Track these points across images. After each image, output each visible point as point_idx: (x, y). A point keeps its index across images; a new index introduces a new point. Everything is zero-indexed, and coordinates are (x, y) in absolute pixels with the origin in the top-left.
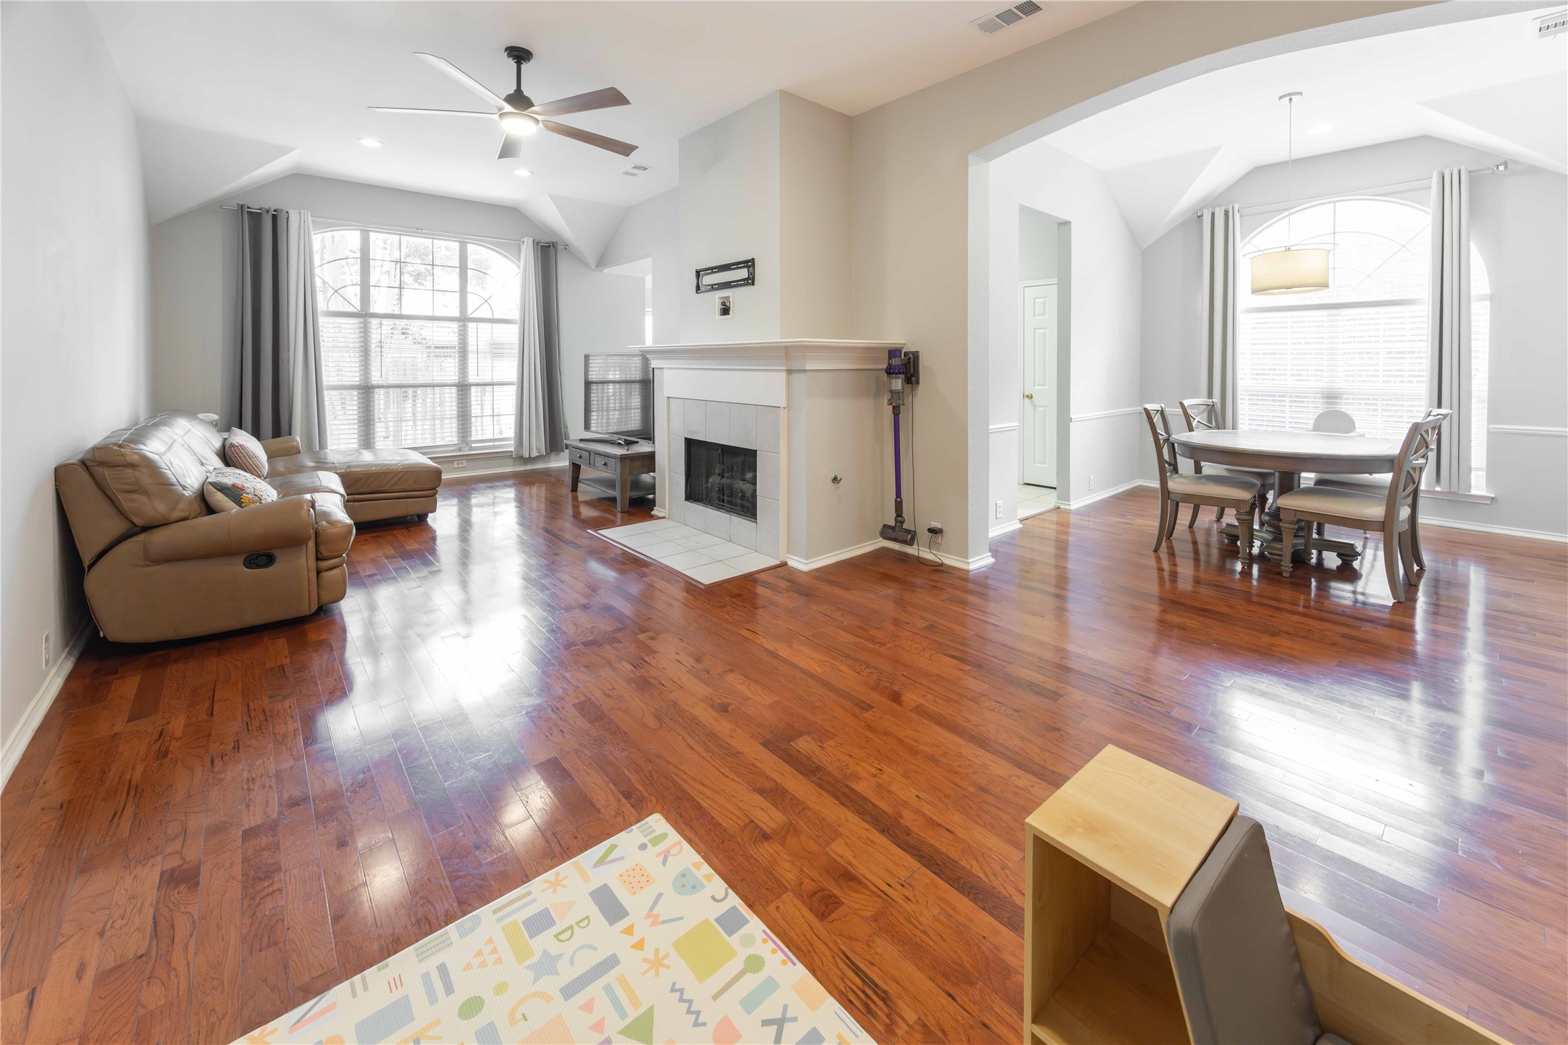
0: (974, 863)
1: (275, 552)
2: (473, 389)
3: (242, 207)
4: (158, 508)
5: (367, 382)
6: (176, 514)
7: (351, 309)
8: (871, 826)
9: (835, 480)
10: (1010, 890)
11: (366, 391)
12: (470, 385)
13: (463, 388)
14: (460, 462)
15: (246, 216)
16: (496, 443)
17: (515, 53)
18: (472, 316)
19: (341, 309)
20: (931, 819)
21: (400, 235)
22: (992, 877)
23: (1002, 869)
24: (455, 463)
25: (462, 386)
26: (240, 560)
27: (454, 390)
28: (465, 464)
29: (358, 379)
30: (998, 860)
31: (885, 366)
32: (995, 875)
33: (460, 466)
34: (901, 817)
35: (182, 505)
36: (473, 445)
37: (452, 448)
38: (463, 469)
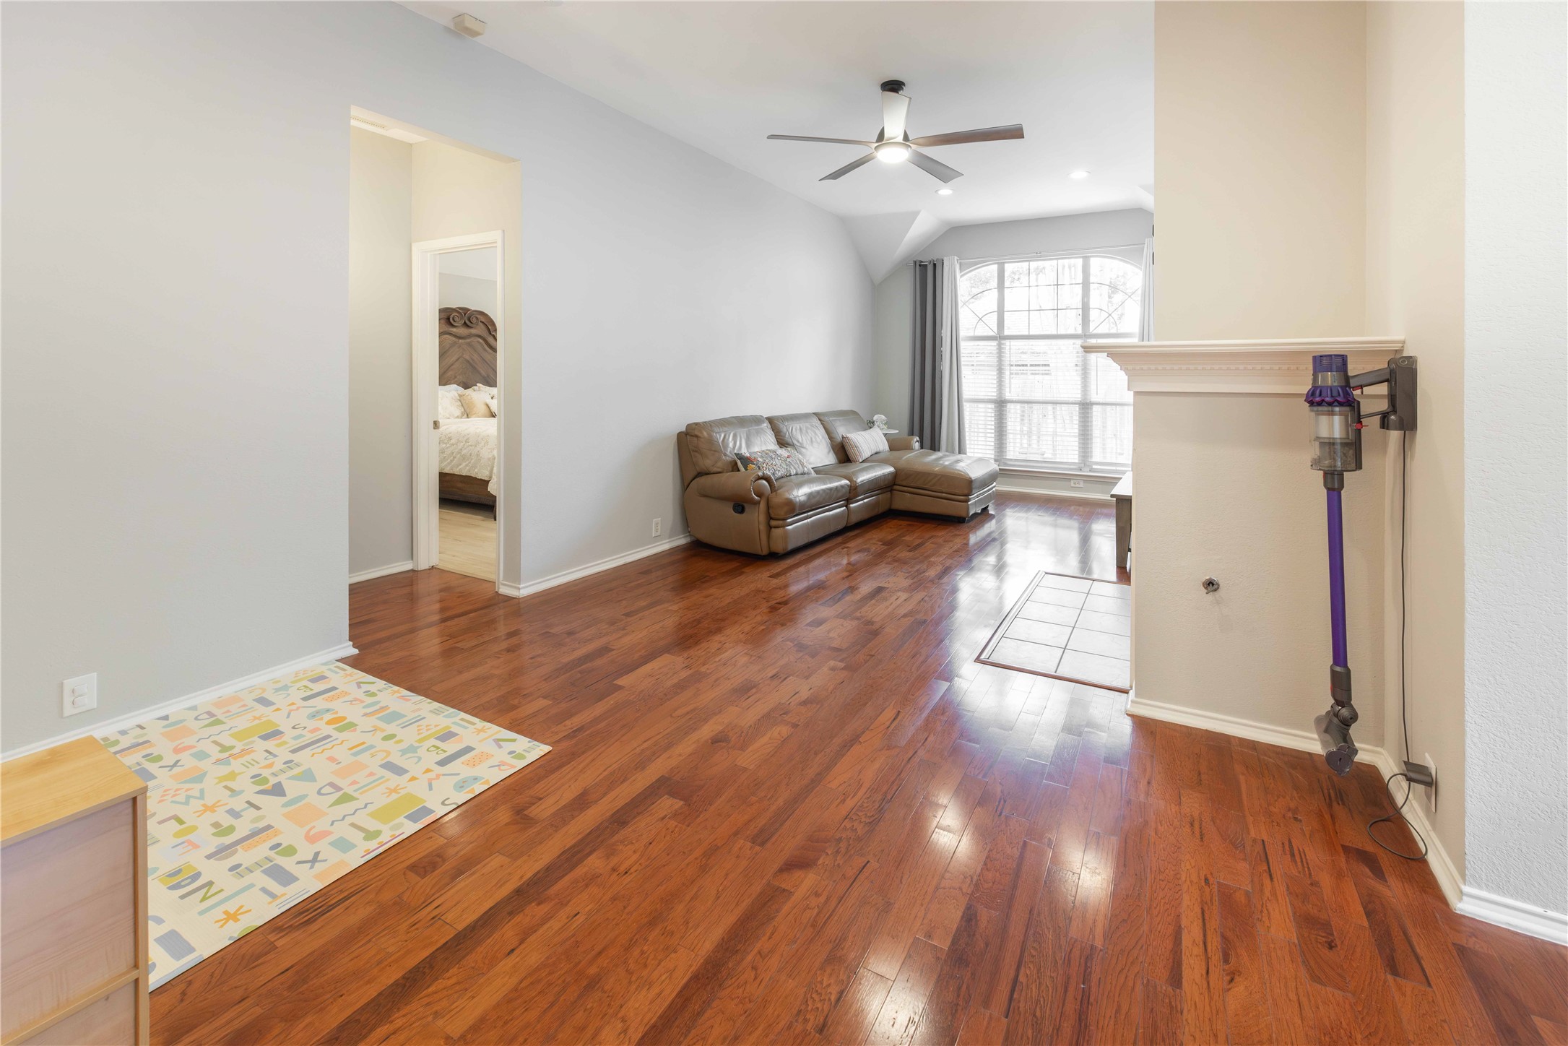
0: (453, 980)
1: (745, 505)
2: (1095, 408)
3: (915, 262)
4: (707, 463)
5: (1001, 397)
6: (715, 469)
7: (991, 334)
8: (526, 881)
9: (1211, 585)
10: (399, 1023)
11: (1000, 404)
12: (1093, 404)
13: (1085, 407)
14: (1077, 481)
15: (918, 266)
16: (1118, 468)
17: (890, 86)
18: (1095, 332)
19: (985, 334)
20: (535, 931)
21: (1029, 261)
22: (426, 1000)
23: (436, 1013)
24: (1072, 482)
25: (1083, 404)
26: (731, 505)
27: (1077, 408)
28: (1082, 485)
29: (995, 394)
30: (453, 1007)
31: (1306, 388)
32: (428, 1004)
33: (1077, 485)
34: (539, 904)
35: (719, 464)
36: (1094, 467)
37: (1072, 467)
38: (1079, 489)
